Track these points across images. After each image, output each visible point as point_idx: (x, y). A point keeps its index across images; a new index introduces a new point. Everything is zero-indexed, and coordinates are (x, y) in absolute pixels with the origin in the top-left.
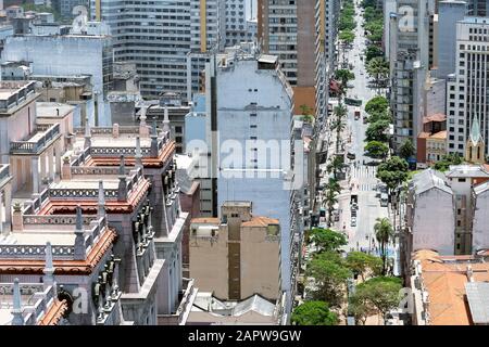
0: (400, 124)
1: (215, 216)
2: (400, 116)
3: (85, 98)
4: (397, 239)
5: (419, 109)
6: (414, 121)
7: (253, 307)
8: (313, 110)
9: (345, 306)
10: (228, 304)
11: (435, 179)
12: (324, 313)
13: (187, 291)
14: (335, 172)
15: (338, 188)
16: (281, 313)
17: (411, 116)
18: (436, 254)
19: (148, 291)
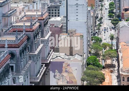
0: (117, 9)
1: (67, 33)
2: (117, 7)
3: (34, 2)
4: (116, 39)
5: (122, 5)
6: (121, 8)
7: (76, 58)
8: (94, 5)
9: (101, 57)
10: (69, 56)
11: (125, 23)
12: (95, 59)
13: (51, 53)
14: (100, 22)
15: (101, 26)
16: (84, 59)
17: (120, 7)
18: (125, 43)
19: (37, 52)
